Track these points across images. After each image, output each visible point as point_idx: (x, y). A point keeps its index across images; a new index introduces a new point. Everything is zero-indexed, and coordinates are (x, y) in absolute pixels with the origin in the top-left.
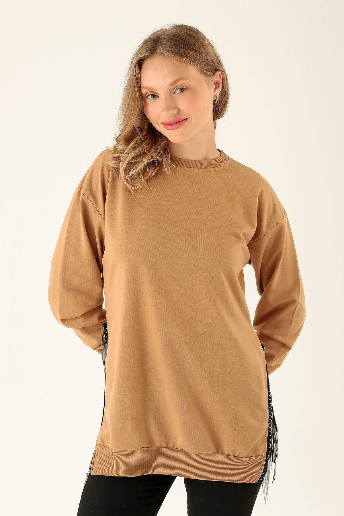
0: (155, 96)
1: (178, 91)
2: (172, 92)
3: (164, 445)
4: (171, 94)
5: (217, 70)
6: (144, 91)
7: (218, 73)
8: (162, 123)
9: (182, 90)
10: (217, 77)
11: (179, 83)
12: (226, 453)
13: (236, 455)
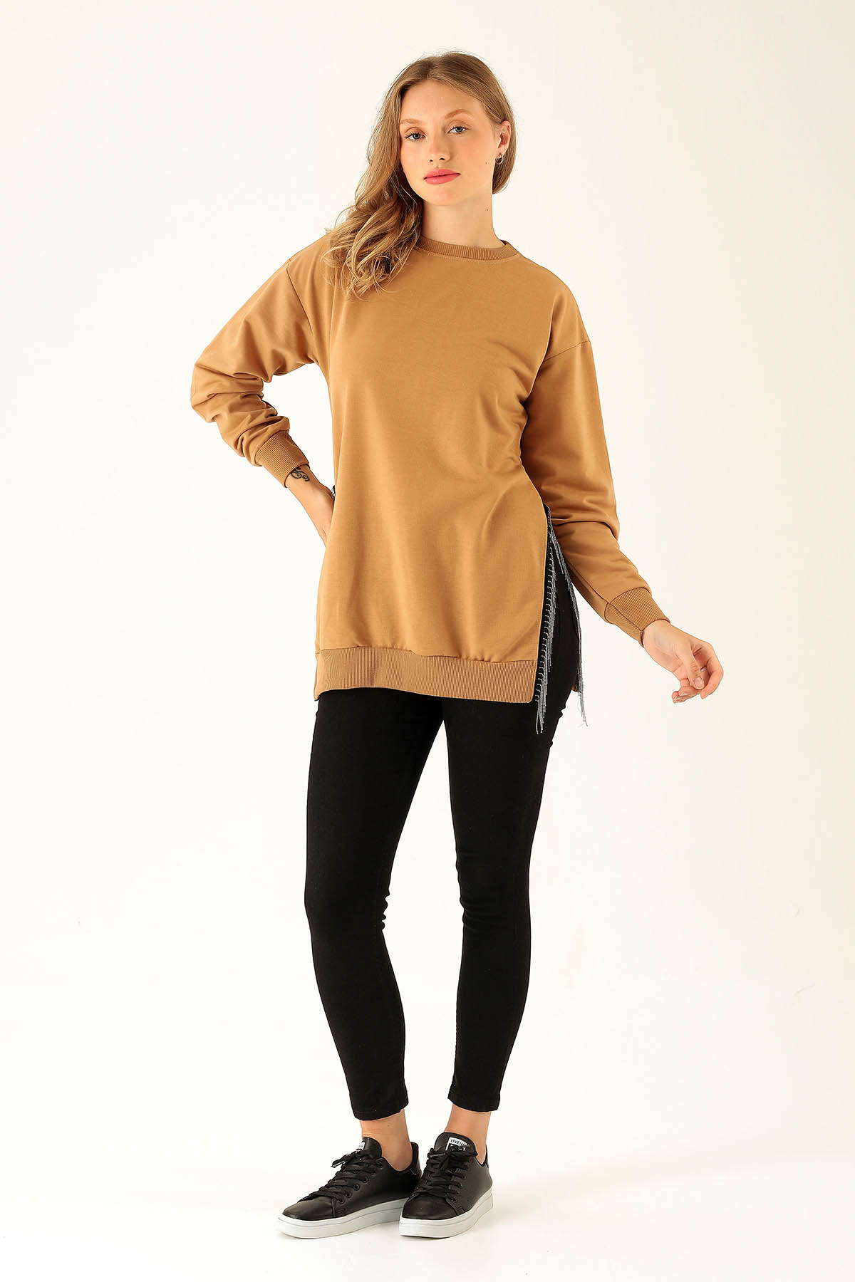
0: (419, 135)
1: (454, 131)
2: (445, 131)
3: (389, 645)
4: (445, 132)
5: (505, 119)
6: (403, 128)
7: (507, 123)
8: (426, 178)
9: (459, 129)
10: (504, 129)
11: (456, 117)
12: (472, 657)
13: (486, 659)
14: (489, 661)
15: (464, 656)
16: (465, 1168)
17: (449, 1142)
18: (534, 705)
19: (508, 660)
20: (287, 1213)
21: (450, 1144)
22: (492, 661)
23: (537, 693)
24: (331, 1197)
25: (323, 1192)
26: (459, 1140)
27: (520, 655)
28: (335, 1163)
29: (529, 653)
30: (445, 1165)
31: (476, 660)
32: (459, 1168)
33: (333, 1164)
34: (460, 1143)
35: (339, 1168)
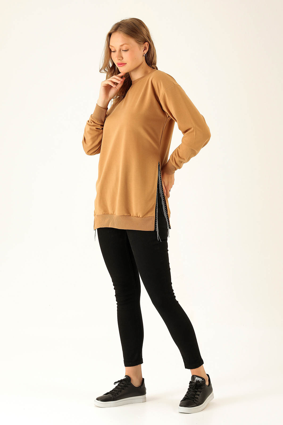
2: (121, 49)
7: (147, 43)
8: (117, 63)
10: (145, 45)
12: (134, 216)
13: (138, 217)
14: (139, 217)
15: (132, 215)
16: (202, 389)
17: (196, 379)
18: (155, 231)
19: (145, 217)
20: (98, 399)
21: (196, 380)
22: (140, 217)
23: (155, 227)
24: (112, 394)
25: (111, 392)
26: (199, 378)
27: (149, 215)
28: (115, 383)
29: (152, 214)
30: (194, 388)
31: (135, 216)
32: (199, 389)
33: (114, 383)
34: (200, 380)
35: (117, 384)
